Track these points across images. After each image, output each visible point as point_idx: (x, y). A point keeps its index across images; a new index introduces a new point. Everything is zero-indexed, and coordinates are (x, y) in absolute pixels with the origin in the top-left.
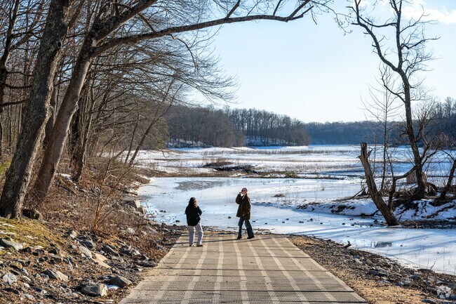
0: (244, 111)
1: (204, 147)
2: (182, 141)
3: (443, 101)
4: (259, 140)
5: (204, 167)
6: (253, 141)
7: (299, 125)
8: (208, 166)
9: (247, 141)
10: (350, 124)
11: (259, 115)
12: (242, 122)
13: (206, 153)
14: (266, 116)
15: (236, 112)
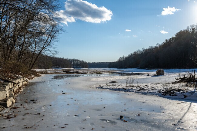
0: (72, 59)
1: (62, 68)
2: (56, 66)
3: (122, 57)
4: (76, 66)
5: (63, 72)
6: (74, 67)
7: (86, 63)
8: (64, 72)
9: (73, 67)
10: (98, 63)
11: (76, 60)
12: (71, 62)
13: (62, 69)
14: (77, 60)
15: (70, 59)
